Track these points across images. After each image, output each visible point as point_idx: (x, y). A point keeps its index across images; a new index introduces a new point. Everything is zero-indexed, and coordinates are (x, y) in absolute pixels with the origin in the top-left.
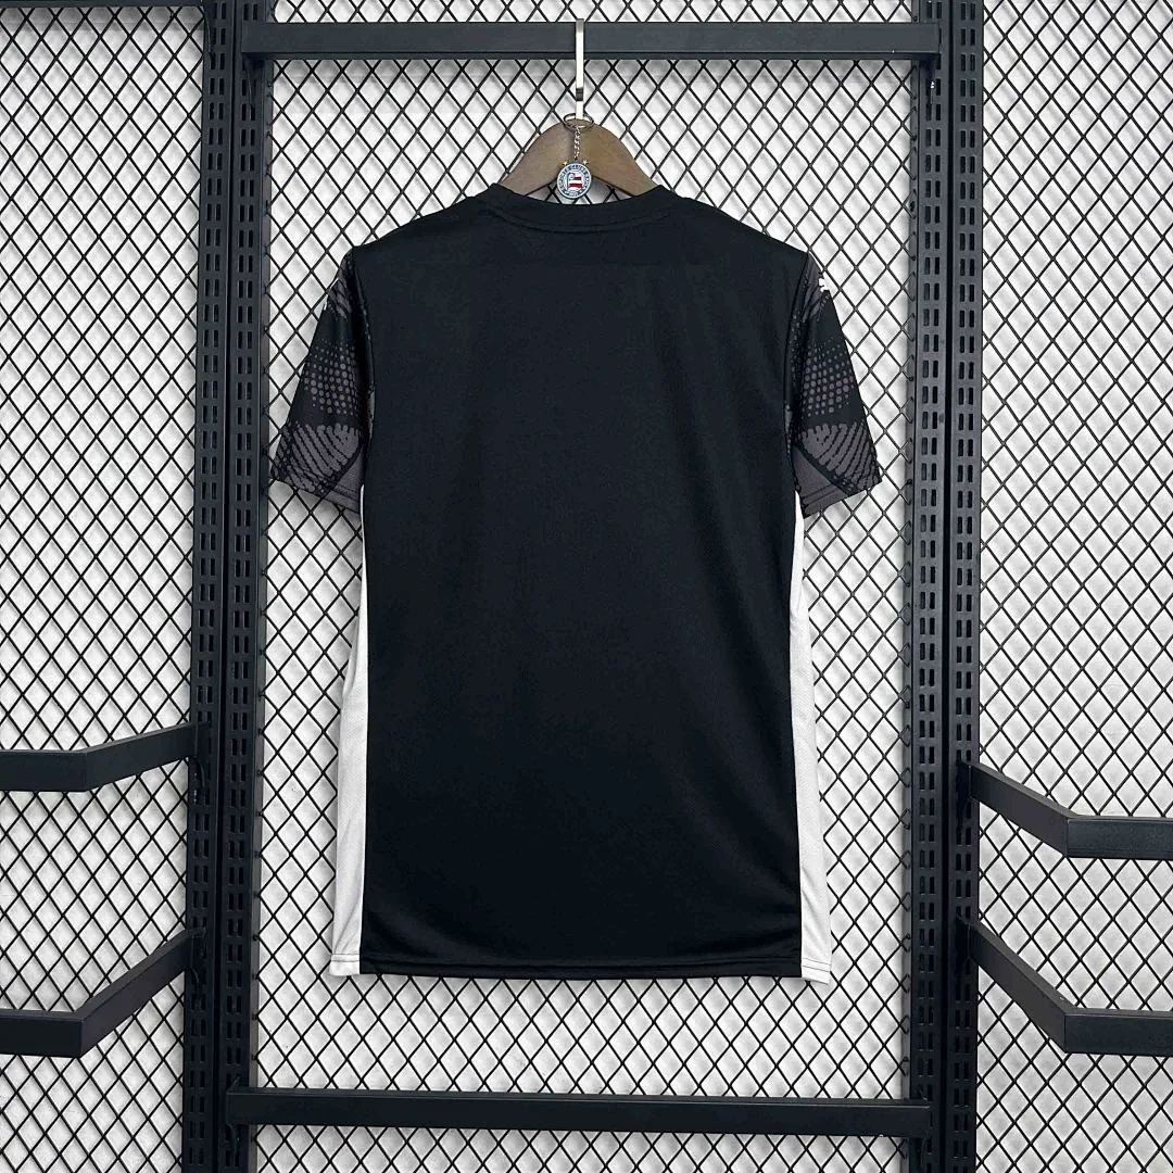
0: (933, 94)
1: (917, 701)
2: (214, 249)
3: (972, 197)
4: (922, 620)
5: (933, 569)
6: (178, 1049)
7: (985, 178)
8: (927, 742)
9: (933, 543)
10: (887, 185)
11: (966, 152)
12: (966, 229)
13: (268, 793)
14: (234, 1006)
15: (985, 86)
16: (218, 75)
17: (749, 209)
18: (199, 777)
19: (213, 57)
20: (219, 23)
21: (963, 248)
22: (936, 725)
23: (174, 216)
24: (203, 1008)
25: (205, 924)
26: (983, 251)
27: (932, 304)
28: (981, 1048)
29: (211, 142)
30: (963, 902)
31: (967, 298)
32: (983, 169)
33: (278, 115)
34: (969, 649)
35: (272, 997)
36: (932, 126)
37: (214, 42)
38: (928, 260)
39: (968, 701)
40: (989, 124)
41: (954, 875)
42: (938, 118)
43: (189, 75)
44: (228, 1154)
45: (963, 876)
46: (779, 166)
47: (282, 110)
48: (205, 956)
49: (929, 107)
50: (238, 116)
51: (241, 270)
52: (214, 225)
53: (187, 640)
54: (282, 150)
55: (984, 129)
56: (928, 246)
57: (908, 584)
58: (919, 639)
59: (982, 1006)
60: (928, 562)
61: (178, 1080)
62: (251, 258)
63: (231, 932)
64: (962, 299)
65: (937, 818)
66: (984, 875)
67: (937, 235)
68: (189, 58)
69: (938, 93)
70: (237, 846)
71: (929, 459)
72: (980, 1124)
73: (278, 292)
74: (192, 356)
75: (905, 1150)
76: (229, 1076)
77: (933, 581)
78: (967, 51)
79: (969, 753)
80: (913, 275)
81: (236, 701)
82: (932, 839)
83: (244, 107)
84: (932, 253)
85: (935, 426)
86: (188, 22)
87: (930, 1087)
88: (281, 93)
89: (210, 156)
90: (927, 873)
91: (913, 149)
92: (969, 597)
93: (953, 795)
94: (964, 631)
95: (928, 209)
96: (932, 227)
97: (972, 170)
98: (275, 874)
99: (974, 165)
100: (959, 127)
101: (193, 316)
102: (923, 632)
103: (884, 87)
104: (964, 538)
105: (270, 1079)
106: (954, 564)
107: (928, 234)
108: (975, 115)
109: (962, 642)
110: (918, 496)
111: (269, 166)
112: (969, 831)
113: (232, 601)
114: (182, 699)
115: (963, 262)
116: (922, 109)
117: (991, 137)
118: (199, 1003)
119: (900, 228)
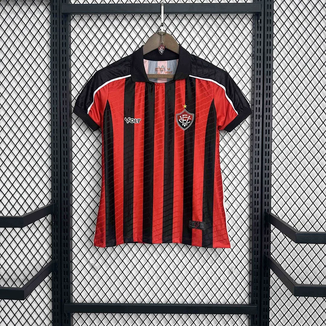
0: (259, 23)
1: (254, 196)
2: (55, 70)
3: (270, 53)
4: (255, 173)
5: (258, 159)
6: (51, 292)
7: (274, 47)
8: (256, 207)
9: (258, 151)
10: (246, 50)
11: (268, 40)
12: (268, 62)
13: (74, 222)
14: (66, 281)
15: (274, 20)
16: (55, 19)
17: (207, 57)
18: (55, 218)
19: (53, 14)
20: (55, 4)
21: (267, 68)
22: (259, 202)
23: (43, 60)
24: (57, 281)
25: (57, 259)
26: (273, 68)
27: (258, 84)
28: (271, 289)
29: (53, 39)
30: (266, 250)
31: (268, 82)
32: (273, 45)
33: (72, 30)
34: (268, 181)
35: (76, 278)
36: (259, 32)
37: (53, 9)
38: (257, 71)
39: (268, 195)
40: (275, 32)
41: (264, 243)
42: (261, 30)
43: (47, 19)
44: (65, 320)
45: (266, 243)
46: (215, 44)
47: (73, 29)
48: (57, 267)
49: (258, 27)
50: (61, 31)
51: (63, 75)
52: (55, 63)
53: (50, 180)
54: (74, 40)
55: (274, 33)
56: (257, 67)
57: (251, 163)
58: (254, 178)
59: (271, 278)
60: (257, 157)
61: (51, 300)
62: (66, 72)
63: (64, 260)
64: (267, 82)
65: (259, 228)
66: (272, 243)
67: (260, 64)
68: (46, 14)
69: (261, 23)
70: (66, 237)
71: (257, 128)
72: (270, 310)
73: (74, 81)
74: (50, 100)
75: (250, 317)
76: (65, 299)
77: (258, 162)
78: (269, 11)
79: (268, 210)
80: (253, 75)
81: (64, 197)
82: (258, 233)
83: (63, 28)
84: (259, 69)
85: (259, 119)
86: (46, 3)
87: (257, 300)
88: (73, 24)
89: (53, 42)
90: (256, 243)
91: (253, 39)
92: (268, 166)
93: (264, 222)
94: (267, 176)
95: (258, 56)
96: (258, 62)
97: (270, 45)
98: (76, 244)
99: (271, 44)
100: (266, 33)
101: (50, 88)
102: (255, 176)
103: (245, 21)
104: (267, 150)
105: (76, 300)
106: (264, 157)
107: (257, 64)
108: (271, 29)
109: (266, 179)
110: (254, 138)
111: (70, 45)
112: (268, 231)
113: (63, 169)
114: (49, 196)
115: (267, 72)
116: (256, 28)
117: (275, 35)
118: (56, 280)
119: (250, 62)
